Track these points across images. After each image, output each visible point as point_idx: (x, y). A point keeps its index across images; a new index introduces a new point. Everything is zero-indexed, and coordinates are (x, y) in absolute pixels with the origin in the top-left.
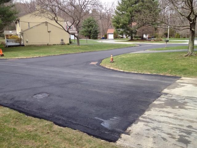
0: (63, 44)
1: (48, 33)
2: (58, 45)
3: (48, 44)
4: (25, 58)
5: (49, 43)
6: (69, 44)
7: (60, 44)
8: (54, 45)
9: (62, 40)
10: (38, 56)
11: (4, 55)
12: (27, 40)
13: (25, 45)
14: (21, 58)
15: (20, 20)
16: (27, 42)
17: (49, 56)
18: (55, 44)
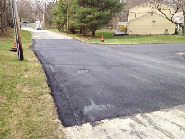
0: (167, 34)
1: (153, 23)
2: (161, 35)
3: (150, 34)
4: (119, 44)
5: (152, 33)
6: (174, 35)
7: (163, 34)
8: (156, 35)
9: (167, 30)
10: (131, 44)
11: (104, 41)
12: (132, 30)
13: (129, 35)
14: (116, 44)
15: (130, 12)
16: (131, 31)
17: (142, 44)
18: (158, 34)
